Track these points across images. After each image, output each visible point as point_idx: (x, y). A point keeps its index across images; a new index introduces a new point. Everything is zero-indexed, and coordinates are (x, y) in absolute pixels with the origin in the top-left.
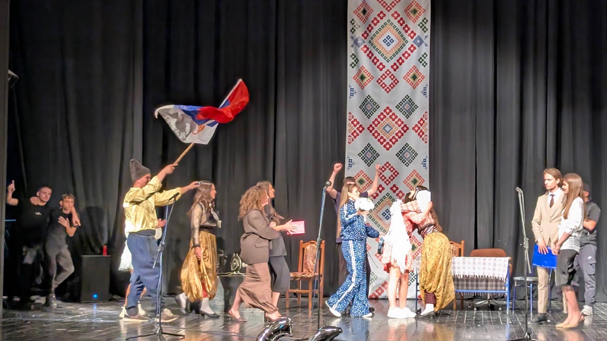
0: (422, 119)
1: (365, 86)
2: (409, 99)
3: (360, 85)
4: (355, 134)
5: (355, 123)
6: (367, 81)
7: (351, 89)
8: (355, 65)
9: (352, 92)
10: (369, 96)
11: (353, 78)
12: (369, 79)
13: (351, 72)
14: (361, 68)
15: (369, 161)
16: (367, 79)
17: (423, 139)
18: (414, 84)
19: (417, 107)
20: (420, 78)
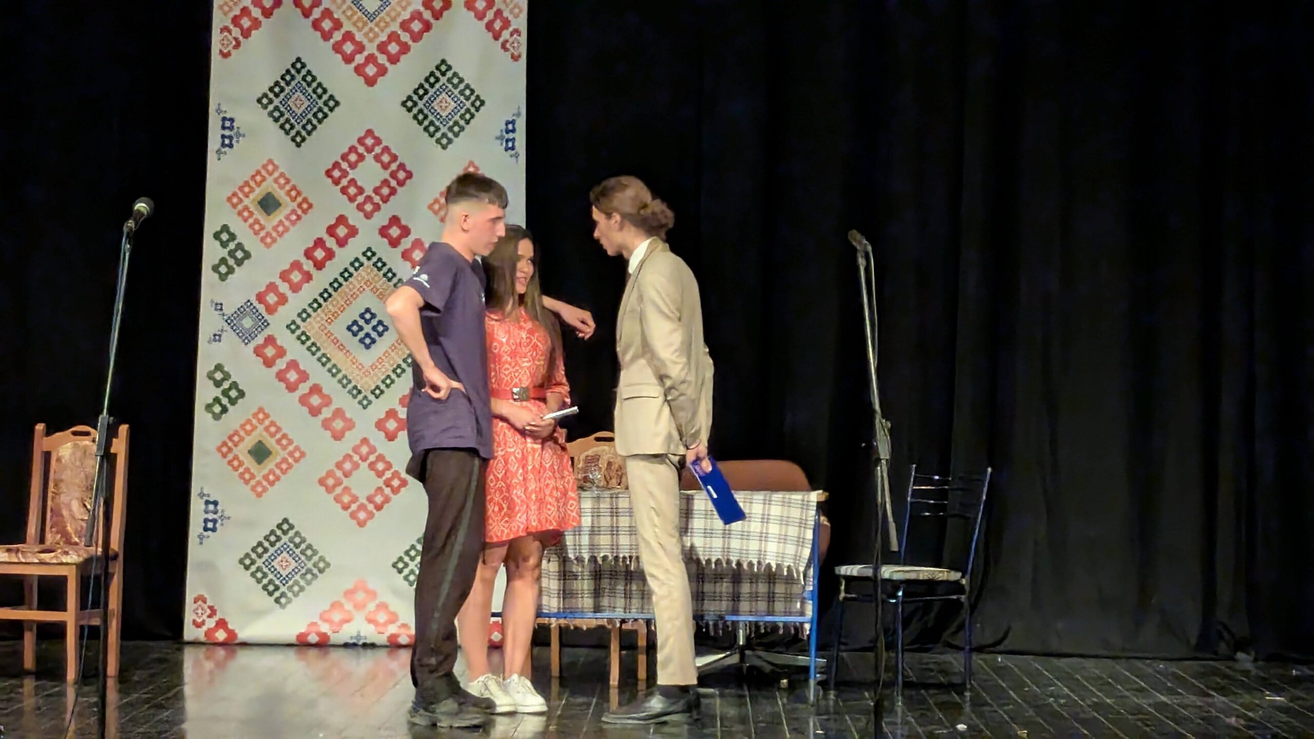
4: (246, 23)
15: (298, 127)
17: (504, 46)
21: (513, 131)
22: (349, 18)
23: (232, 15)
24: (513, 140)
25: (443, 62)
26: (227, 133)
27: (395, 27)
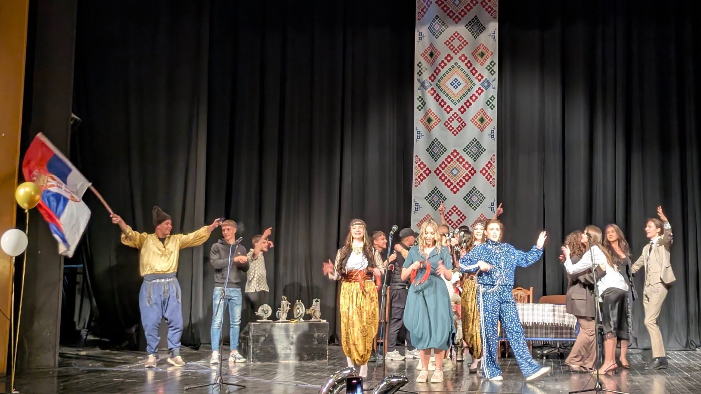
0: (489, 162)
1: (432, 128)
2: (476, 142)
3: (427, 127)
4: (422, 178)
5: (422, 166)
6: (434, 124)
7: (418, 131)
8: (422, 108)
9: (419, 135)
10: (436, 138)
11: (420, 121)
12: (436, 122)
13: (418, 115)
14: (428, 111)
15: (436, 205)
16: (434, 122)
17: (490, 183)
18: (482, 127)
19: (485, 150)
20: (488, 120)
21: (493, 205)
22: (449, 176)
23: (418, 175)
24: (493, 208)
25: (474, 187)
26: (417, 207)
27: (461, 178)
